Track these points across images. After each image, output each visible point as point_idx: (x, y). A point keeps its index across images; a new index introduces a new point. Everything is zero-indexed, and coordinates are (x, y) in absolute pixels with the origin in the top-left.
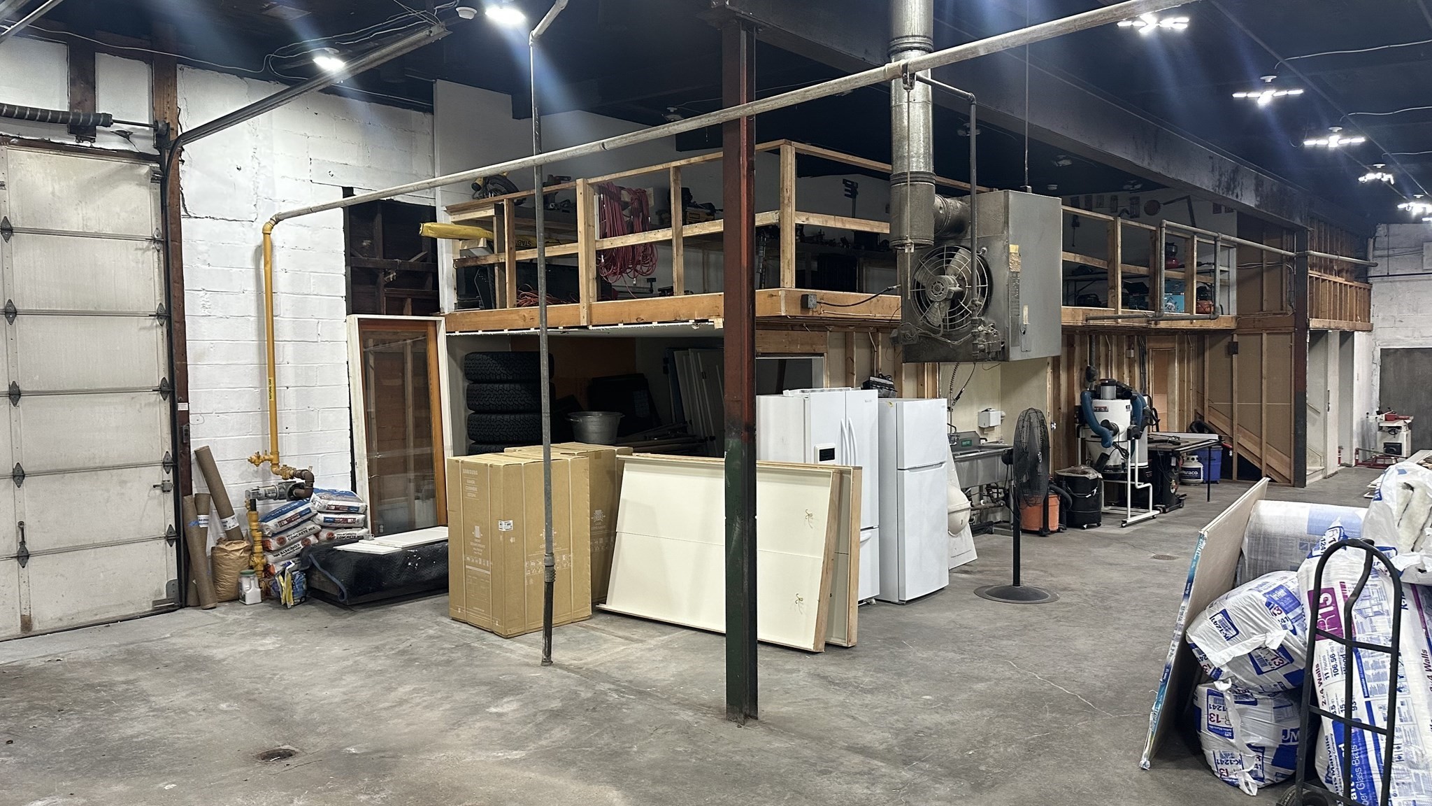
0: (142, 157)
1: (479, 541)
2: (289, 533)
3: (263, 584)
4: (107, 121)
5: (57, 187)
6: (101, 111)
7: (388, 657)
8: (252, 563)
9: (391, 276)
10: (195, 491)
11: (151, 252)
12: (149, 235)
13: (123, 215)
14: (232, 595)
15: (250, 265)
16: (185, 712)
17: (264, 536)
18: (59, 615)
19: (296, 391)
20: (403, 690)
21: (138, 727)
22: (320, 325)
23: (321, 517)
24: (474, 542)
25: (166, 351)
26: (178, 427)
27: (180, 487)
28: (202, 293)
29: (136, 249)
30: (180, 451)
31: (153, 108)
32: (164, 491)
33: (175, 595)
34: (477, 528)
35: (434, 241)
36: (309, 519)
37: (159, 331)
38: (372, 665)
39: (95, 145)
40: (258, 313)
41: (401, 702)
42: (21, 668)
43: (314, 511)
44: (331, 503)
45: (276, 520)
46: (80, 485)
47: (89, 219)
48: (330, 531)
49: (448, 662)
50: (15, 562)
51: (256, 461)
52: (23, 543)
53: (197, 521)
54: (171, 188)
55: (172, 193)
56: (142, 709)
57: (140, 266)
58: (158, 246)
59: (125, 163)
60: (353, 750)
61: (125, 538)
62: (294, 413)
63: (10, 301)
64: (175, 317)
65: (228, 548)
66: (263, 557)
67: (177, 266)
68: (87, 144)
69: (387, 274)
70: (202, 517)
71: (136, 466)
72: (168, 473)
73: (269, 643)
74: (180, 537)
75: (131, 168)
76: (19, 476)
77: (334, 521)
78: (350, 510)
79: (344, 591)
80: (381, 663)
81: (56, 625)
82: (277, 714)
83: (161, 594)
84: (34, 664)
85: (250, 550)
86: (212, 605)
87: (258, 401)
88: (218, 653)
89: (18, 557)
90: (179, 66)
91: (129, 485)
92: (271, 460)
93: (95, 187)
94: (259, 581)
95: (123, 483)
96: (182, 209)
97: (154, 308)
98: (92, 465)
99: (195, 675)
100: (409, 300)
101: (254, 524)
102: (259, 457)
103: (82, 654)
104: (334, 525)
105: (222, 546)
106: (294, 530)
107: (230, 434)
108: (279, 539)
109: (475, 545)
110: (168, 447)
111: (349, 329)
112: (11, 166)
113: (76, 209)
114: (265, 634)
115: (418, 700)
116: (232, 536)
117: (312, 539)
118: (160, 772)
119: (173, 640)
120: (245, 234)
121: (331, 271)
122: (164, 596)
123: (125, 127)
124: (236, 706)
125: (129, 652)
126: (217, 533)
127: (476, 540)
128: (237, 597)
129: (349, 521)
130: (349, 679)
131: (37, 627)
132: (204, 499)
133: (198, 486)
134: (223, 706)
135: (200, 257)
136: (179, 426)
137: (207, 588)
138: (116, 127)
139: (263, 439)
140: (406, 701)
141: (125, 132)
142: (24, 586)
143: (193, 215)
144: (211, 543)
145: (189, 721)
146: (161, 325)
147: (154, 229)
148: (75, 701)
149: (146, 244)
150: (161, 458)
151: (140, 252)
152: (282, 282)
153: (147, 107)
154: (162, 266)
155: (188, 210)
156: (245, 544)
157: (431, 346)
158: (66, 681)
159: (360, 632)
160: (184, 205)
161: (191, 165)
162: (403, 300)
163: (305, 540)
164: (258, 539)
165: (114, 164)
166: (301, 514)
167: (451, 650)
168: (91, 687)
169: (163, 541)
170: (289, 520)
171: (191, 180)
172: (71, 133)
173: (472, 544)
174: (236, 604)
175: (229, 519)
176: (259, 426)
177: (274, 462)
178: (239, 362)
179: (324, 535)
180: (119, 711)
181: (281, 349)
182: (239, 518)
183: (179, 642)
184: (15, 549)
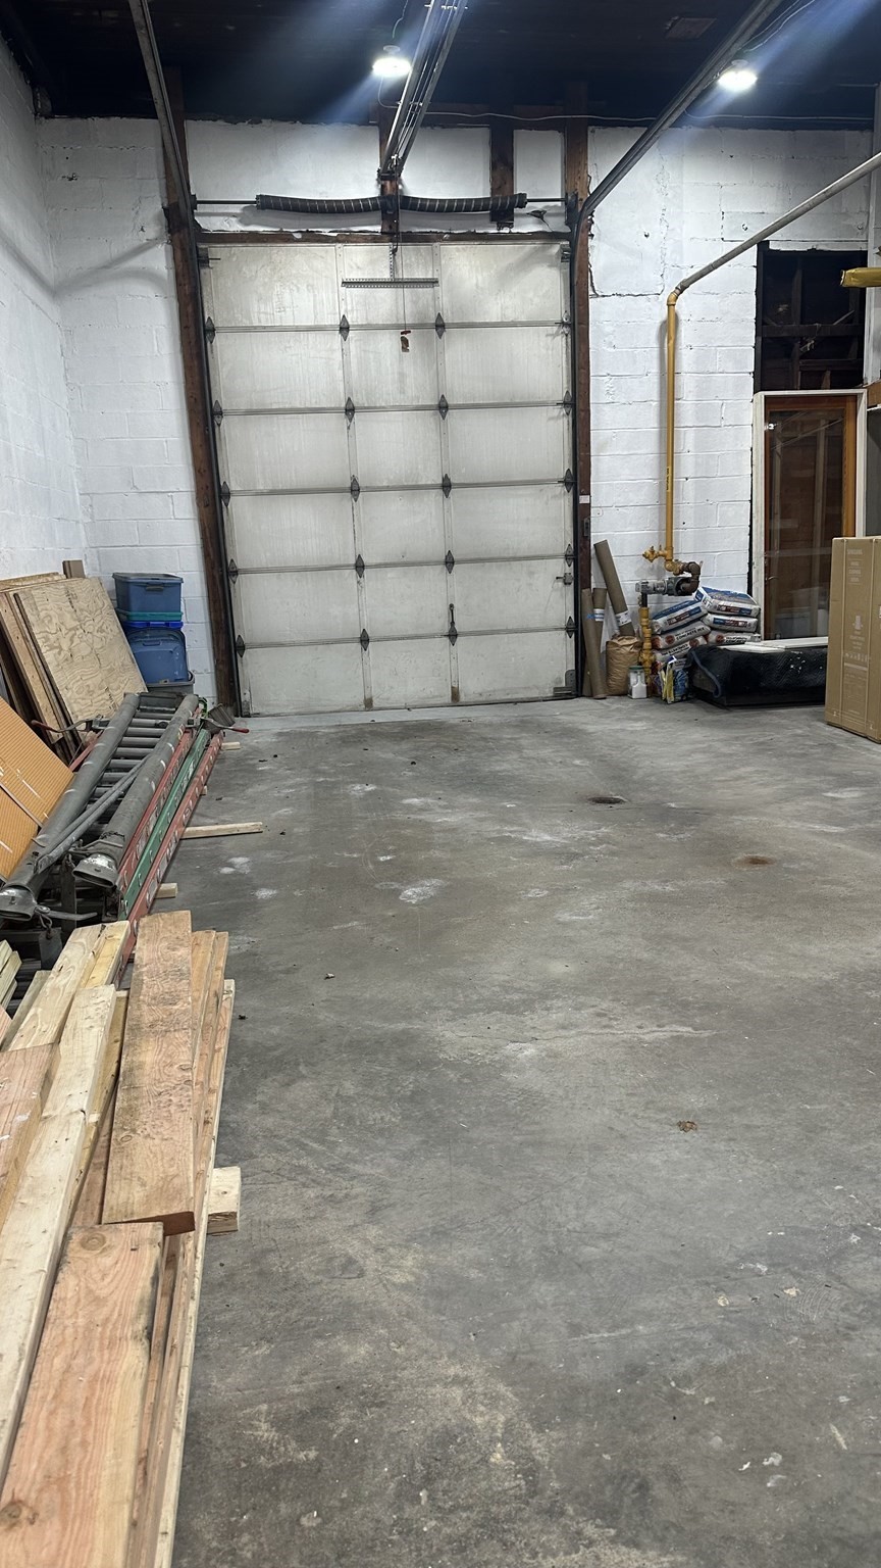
0: (552, 237)
1: (859, 633)
2: (679, 632)
3: (648, 679)
4: (522, 201)
5: (480, 278)
6: (518, 191)
7: (743, 745)
8: (640, 660)
9: (809, 345)
10: (593, 586)
11: (560, 337)
12: (558, 319)
13: (536, 300)
14: (622, 690)
15: (655, 344)
16: (545, 761)
17: (654, 634)
18: (480, 691)
19: (696, 482)
20: (743, 771)
21: (506, 766)
22: (724, 408)
23: (711, 617)
24: (854, 635)
25: (571, 441)
26: (579, 521)
27: (579, 580)
28: (606, 379)
29: (547, 335)
30: (580, 545)
31: (565, 181)
32: (565, 584)
33: (572, 684)
34: (858, 618)
35: (861, 293)
36: (699, 619)
37: (565, 420)
38: (725, 750)
39: (514, 230)
40: (661, 397)
41: (739, 778)
42: (442, 723)
43: (704, 611)
44: (722, 603)
45: (665, 618)
46: (497, 573)
47: (507, 308)
48: (720, 634)
49: (804, 755)
50: (447, 640)
51: (650, 556)
52: (453, 623)
53: (593, 614)
54: (579, 267)
55: (581, 271)
56: (515, 756)
57: (550, 352)
58: (566, 330)
59: (538, 244)
60: (673, 805)
61: (532, 626)
62: (692, 507)
63: (443, 396)
64: (580, 405)
65: (620, 643)
66: (652, 654)
67: (583, 350)
68: (506, 230)
69: (804, 343)
70: (598, 611)
71: (542, 558)
72: (569, 566)
73: (639, 726)
74: (577, 629)
75: (544, 250)
76: (449, 562)
77: (724, 622)
78: (741, 613)
79: (719, 686)
80: (736, 748)
81: (477, 699)
82: (619, 773)
83: (561, 682)
84: (452, 722)
85: (639, 646)
86: (603, 696)
87: (657, 493)
88: (591, 728)
89: (449, 636)
90: (591, 128)
91: (536, 576)
92: (664, 556)
93: (512, 274)
94: (646, 677)
95: (531, 574)
96: (590, 288)
97: (560, 396)
98: (506, 555)
99: (566, 740)
100: (828, 374)
101: (644, 620)
102: (653, 552)
103: (488, 719)
104: (724, 627)
105: (615, 641)
106: (683, 630)
107: (628, 529)
108: (668, 638)
109: (855, 638)
110: (570, 540)
111: (755, 410)
112: (443, 262)
113: (496, 299)
114: (636, 720)
115: (755, 779)
116: (625, 631)
117: (700, 640)
118: (508, 796)
119: (560, 717)
120: (650, 309)
121: (740, 343)
122: (564, 685)
123: (539, 206)
124: (587, 763)
125: (522, 721)
126: (613, 629)
127: (856, 632)
128: (626, 692)
129: (740, 624)
130: (699, 757)
131: (463, 698)
132: (601, 593)
133: (596, 581)
134: (577, 762)
135: (606, 339)
136: (581, 518)
137: (599, 680)
138: (531, 207)
139: (660, 535)
140: (744, 778)
141: (537, 211)
142: (454, 662)
143: (600, 294)
144: (605, 637)
145: (545, 768)
146: (568, 414)
147: (563, 312)
148: (469, 746)
149: (555, 328)
150: (563, 551)
151: (550, 338)
152: (686, 360)
153: (560, 180)
154: (570, 351)
155: (596, 288)
156: (636, 640)
157: (849, 427)
158: (468, 734)
159: (727, 726)
160: (592, 283)
161: (599, 240)
162: (821, 374)
163: (693, 641)
164: (648, 635)
165: (528, 247)
166: (690, 613)
167: (812, 747)
168: (485, 739)
169: (564, 632)
170: (679, 619)
171: (600, 256)
172: (492, 220)
173: (851, 637)
174: (624, 698)
175: (622, 615)
176: (656, 521)
177: (668, 558)
178: (639, 452)
179: (713, 637)
180: (497, 754)
181: (682, 436)
182: (632, 617)
183: (564, 718)
184: (446, 629)
